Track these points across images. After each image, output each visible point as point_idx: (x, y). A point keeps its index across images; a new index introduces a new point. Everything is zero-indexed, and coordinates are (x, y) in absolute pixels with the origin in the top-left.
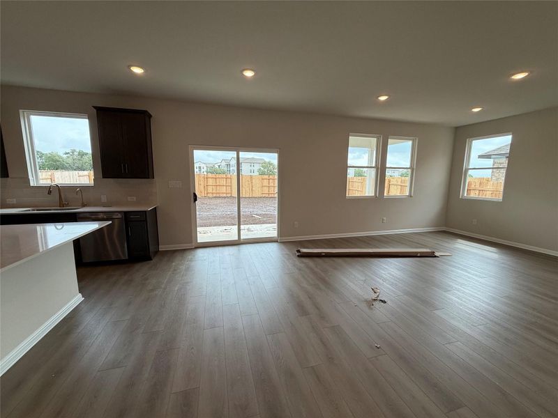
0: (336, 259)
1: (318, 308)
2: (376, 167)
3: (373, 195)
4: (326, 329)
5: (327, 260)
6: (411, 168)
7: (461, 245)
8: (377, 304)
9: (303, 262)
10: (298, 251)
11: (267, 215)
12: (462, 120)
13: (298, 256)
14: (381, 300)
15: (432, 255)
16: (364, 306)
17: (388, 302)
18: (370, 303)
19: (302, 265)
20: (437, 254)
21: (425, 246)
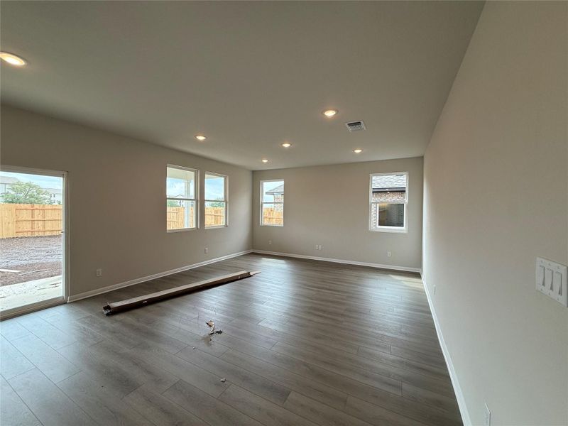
0: (162, 304)
1: (149, 373)
2: (196, 199)
3: (194, 227)
4: (165, 394)
5: (150, 308)
6: (225, 201)
7: (266, 262)
8: (214, 338)
9: (116, 321)
10: (107, 308)
11: (32, 265)
12: (257, 167)
13: (108, 315)
14: (217, 332)
15: (248, 276)
16: (203, 346)
17: (224, 331)
18: (208, 339)
19: (116, 325)
20: (251, 274)
21: (243, 269)
